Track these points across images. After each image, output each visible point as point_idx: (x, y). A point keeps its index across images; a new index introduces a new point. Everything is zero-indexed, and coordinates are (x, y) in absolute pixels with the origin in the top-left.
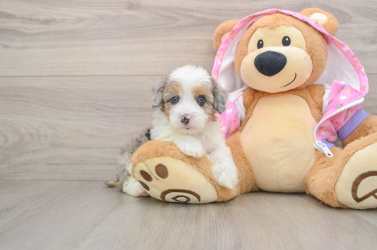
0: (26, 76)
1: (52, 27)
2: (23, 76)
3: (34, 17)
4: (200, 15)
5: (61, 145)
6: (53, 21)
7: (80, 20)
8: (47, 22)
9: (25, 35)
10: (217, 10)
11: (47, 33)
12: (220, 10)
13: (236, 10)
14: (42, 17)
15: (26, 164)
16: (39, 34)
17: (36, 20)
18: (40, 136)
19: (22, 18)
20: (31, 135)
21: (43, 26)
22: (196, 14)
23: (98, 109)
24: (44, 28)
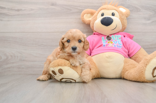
0: (10, 32)
1: (20, 12)
2: (8, 32)
3: (13, 9)
4: (81, 8)
5: (24, 60)
6: (21, 10)
7: (32, 10)
8: (18, 10)
9: (9, 15)
10: (87, 6)
11: (18, 15)
12: (89, 6)
13: (95, 6)
14: (16, 9)
15: (9, 68)
16: (15, 15)
17: (14, 10)
18: (15, 57)
19: (8, 9)
20: (12, 56)
21: (17, 12)
22: (79, 8)
23: (39, 46)
24: (17, 13)
